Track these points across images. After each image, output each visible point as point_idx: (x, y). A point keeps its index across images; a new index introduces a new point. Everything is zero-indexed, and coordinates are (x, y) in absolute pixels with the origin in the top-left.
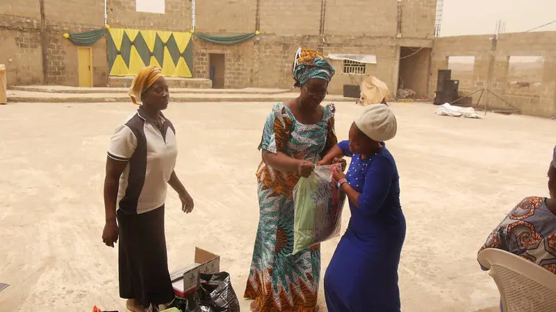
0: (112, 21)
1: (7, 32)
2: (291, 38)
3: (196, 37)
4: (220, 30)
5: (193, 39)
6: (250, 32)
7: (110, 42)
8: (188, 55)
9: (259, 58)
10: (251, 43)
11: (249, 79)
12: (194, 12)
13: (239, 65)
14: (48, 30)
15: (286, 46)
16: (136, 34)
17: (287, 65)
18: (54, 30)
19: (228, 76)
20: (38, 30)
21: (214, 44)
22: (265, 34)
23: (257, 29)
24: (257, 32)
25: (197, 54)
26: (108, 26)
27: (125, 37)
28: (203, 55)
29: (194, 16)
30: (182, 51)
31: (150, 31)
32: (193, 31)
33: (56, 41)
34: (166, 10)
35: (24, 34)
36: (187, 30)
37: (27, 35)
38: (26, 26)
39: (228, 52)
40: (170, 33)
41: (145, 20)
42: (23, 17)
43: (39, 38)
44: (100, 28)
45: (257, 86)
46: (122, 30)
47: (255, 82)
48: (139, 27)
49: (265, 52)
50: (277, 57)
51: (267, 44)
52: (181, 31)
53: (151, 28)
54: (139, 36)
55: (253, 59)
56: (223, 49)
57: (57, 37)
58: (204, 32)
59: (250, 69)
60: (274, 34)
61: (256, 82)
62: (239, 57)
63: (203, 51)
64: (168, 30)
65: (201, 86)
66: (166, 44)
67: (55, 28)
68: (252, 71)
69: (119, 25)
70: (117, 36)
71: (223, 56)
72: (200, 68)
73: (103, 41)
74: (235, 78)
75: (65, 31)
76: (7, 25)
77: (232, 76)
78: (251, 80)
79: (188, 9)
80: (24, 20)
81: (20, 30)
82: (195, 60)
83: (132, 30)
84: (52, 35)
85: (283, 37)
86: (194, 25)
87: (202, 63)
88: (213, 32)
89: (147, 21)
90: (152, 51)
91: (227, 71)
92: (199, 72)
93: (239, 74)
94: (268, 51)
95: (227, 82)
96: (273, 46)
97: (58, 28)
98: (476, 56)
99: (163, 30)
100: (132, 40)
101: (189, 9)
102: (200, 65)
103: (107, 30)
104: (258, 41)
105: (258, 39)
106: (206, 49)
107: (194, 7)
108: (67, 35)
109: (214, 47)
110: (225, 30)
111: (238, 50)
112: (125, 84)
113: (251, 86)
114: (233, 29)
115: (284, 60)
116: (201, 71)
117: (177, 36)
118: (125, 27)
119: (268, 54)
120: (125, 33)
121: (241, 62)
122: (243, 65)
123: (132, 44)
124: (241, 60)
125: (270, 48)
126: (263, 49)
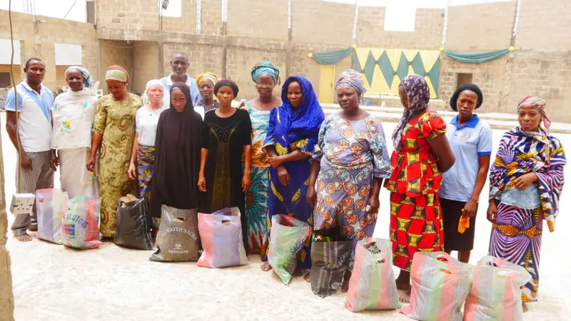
0: (359, 41)
1: (256, 52)
2: (553, 54)
3: (444, 56)
4: (470, 47)
5: (441, 58)
6: (503, 48)
7: (355, 61)
8: (434, 74)
9: (511, 79)
10: (503, 61)
11: (497, 103)
12: (445, 28)
13: (487, 86)
14: (293, 50)
15: (545, 64)
16: (381, 54)
17: (544, 87)
18: (299, 50)
20: (285, 50)
21: (462, 62)
22: (521, 50)
23: (512, 44)
24: (512, 48)
25: (444, 73)
26: (354, 46)
27: (370, 56)
28: (450, 74)
29: (444, 33)
31: (396, 50)
32: (442, 49)
33: (300, 60)
34: (416, 28)
35: (272, 54)
36: (436, 48)
37: (274, 55)
38: (273, 47)
39: (476, 71)
40: (416, 52)
42: (272, 40)
43: (284, 57)
44: (347, 48)
45: (505, 112)
46: (368, 49)
47: (502, 107)
48: (385, 46)
49: (519, 72)
50: (533, 77)
51: (522, 62)
52: (429, 49)
53: (398, 47)
54: (384, 55)
55: (503, 79)
56: (472, 68)
57: (301, 56)
58: (453, 50)
59: (498, 91)
60: (531, 50)
61: (505, 106)
62: (488, 77)
63: (450, 70)
64: (415, 48)
66: (411, 63)
67: (300, 48)
68: (501, 93)
69: (366, 45)
70: (363, 55)
71: (470, 75)
72: (445, 88)
73: (348, 60)
75: (309, 52)
76: (257, 47)
78: (500, 105)
79: (440, 25)
80: (272, 42)
81: (268, 51)
82: (442, 80)
83: (378, 49)
84: (297, 55)
85: (542, 53)
86: (444, 42)
87: (448, 84)
88: (464, 49)
89: (393, 40)
90: (395, 69)
92: (444, 93)
94: (522, 70)
96: (529, 65)
97: (304, 48)
99: (409, 48)
100: (377, 59)
102: (446, 86)
103: (353, 50)
104: (512, 59)
105: (511, 55)
106: (454, 68)
107: (445, 24)
108: (310, 55)
109: (463, 65)
110: (475, 47)
111: (488, 69)
113: (499, 111)
114: (484, 46)
115: (541, 81)
116: (447, 92)
117: (424, 54)
118: (371, 46)
119: (522, 74)
120: (370, 52)
121: (490, 83)
122: (492, 87)
123: (377, 62)
124: (490, 81)
125: (526, 66)
126: (517, 68)
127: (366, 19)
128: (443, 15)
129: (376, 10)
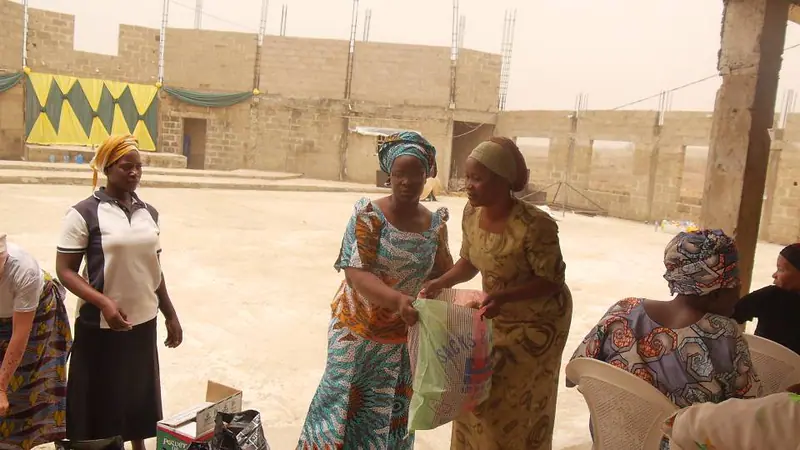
0: (35, 62)
2: (305, 103)
3: (164, 93)
4: (200, 85)
5: (159, 96)
6: (245, 90)
7: (29, 92)
8: (151, 118)
9: (258, 128)
10: (246, 106)
11: (242, 158)
12: (162, 57)
13: (227, 136)
15: (297, 113)
16: (72, 84)
17: (297, 139)
19: (210, 153)
21: (191, 104)
22: (266, 94)
23: (256, 86)
24: (256, 91)
25: (165, 117)
26: (27, 70)
27: (55, 87)
28: (174, 119)
29: (162, 63)
30: (142, 112)
31: (95, 81)
32: (159, 84)
34: (121, 51)
36: (153, 83)
39: (212, 117)
40: (125, 85)
41: (89, 64)
44: (15, 72)
45: (253, 168)
46: (51, 76)
47: (250, 164)
48: (76, 74)
49: (267, 119)
50: (284, 127)
51: (270, 109)
52: (141, 83)
53: (97, 76)
54: (77, 87)
55: (247, 128)
56: (205, 113)
58: (177, 86)
59: (242, 143)
60: (279, 95)
61: (252, 161)
62: (228, 125)
63: (173, 113)
64: (121, 80)
65: (171, 165)
66: (117, 101)
68: (246, 145)
69: (45, 69)
70: (41, 85)
71: (203, 122)
72: (168, 138)
73: (19, 90)
74: (221, 155)
77: (217, 152)
78: (245, 159)
82: (162, 125)
83: (66, 78)
85: (292, 99)
86: (161, 74)
87: (172, 131)
88: (188, 83)
89: (89, 66)
90: (95, 109)
91: (209, 144)
92: (167, 144)
93: (226, 148)
94: (270, 118)
95: (208, 160)
96: (277, 112)
98: (552, 139)
99: (114, 80)
100: (65, 91)
101: (155, 52)
102: (169, 134)
103: (26, 76)
104: (256, 105)
105: (256, 100)
106: (178, 110)
107: (162, 50)
109: (191, 108)
110: (207, 85)
111: (226, 115)
112: (52, 157)
113: (246, 167)
114: (220, 84)
115: (293, 132)
116: (170, 142)
117: (135, 89)
118: (54, 72)
119: (270, 122)
120: (54, 81)
121: (231, 132)
122: (234, 137)
123: (64, 97)
124: (231, 130)
125: (274, 113)
126: (264, 115)
127: (43, 30)
128: (158, 39)
129: (60, 19)
